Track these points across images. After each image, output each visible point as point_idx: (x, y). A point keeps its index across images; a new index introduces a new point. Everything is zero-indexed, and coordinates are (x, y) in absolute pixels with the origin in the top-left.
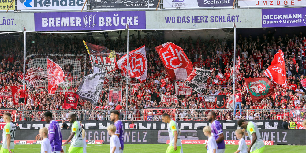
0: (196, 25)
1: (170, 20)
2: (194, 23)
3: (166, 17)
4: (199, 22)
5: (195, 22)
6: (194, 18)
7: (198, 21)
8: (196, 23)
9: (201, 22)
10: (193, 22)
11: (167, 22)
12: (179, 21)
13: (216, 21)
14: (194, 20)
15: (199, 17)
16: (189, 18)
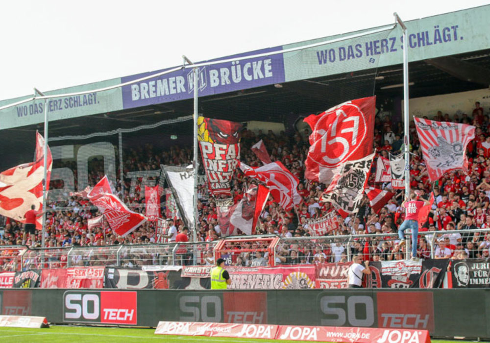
0: (374, 60)
1: (326, 57)
2: (370, 56)
3: (318, 53)
4: (379, 53)
5: (372, 54)
6: (369, 46)
7: (378, 50)
8: (375, 57)
9: (383, 51)
10: (368, 55)
11: (320, 63)
12: (343, 57)
13: (413, 45)
14: (370, 51)
15: (378, 41)
16: (360, 46)
